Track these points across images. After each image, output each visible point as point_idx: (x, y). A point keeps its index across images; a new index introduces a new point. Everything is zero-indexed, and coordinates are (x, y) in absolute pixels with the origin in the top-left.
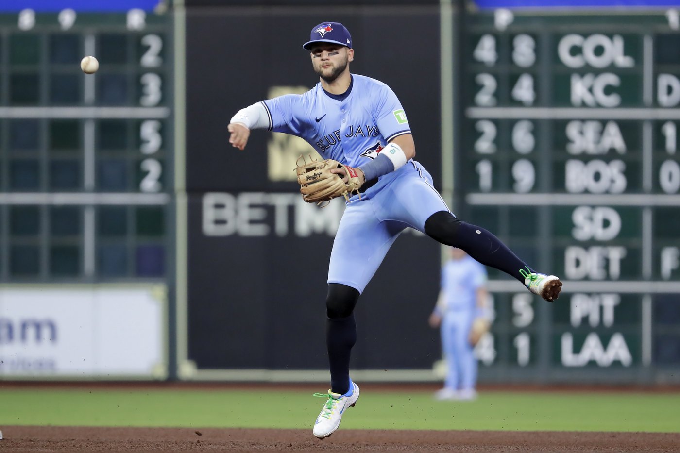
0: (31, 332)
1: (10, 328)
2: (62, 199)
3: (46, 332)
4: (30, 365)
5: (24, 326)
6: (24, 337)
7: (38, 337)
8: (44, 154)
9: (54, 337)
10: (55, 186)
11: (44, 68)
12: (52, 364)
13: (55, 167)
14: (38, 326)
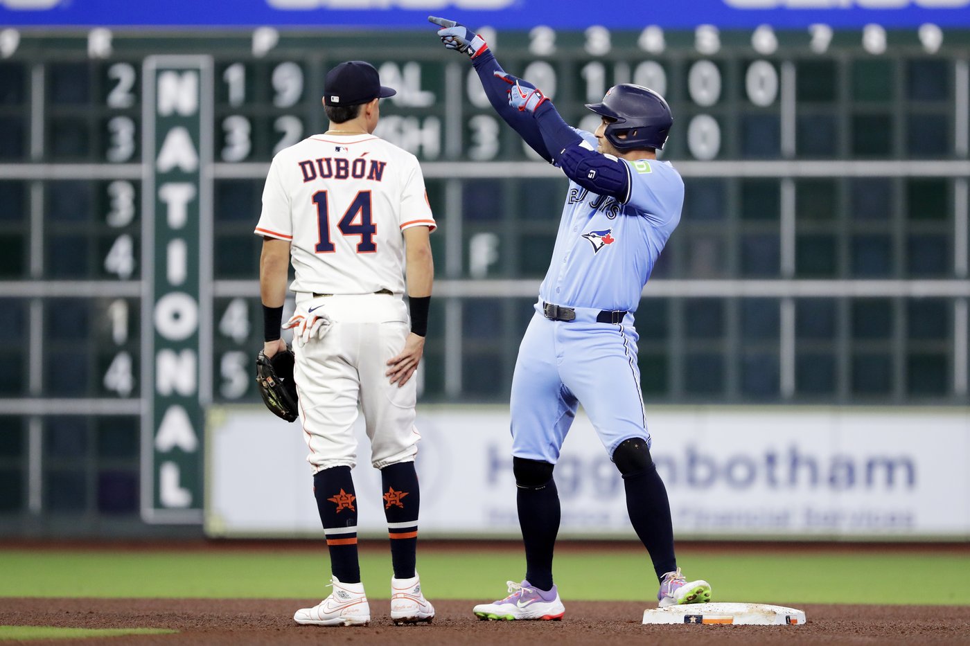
0: (880, 474)
1: (851, 470)
2: (923, 288)
3: (900, 474)
4: (877, 519)
5: (870, 466)
6: (869, 480)
7: (890, 480)
8: (898, 226)
9: (911, 479)
10: (915, 271)
11: (899, 107)
12: (909, 519)
13: (913, 244)
14: (890, 466)
